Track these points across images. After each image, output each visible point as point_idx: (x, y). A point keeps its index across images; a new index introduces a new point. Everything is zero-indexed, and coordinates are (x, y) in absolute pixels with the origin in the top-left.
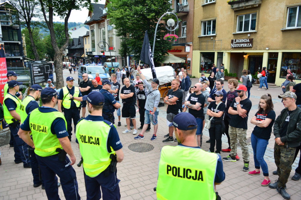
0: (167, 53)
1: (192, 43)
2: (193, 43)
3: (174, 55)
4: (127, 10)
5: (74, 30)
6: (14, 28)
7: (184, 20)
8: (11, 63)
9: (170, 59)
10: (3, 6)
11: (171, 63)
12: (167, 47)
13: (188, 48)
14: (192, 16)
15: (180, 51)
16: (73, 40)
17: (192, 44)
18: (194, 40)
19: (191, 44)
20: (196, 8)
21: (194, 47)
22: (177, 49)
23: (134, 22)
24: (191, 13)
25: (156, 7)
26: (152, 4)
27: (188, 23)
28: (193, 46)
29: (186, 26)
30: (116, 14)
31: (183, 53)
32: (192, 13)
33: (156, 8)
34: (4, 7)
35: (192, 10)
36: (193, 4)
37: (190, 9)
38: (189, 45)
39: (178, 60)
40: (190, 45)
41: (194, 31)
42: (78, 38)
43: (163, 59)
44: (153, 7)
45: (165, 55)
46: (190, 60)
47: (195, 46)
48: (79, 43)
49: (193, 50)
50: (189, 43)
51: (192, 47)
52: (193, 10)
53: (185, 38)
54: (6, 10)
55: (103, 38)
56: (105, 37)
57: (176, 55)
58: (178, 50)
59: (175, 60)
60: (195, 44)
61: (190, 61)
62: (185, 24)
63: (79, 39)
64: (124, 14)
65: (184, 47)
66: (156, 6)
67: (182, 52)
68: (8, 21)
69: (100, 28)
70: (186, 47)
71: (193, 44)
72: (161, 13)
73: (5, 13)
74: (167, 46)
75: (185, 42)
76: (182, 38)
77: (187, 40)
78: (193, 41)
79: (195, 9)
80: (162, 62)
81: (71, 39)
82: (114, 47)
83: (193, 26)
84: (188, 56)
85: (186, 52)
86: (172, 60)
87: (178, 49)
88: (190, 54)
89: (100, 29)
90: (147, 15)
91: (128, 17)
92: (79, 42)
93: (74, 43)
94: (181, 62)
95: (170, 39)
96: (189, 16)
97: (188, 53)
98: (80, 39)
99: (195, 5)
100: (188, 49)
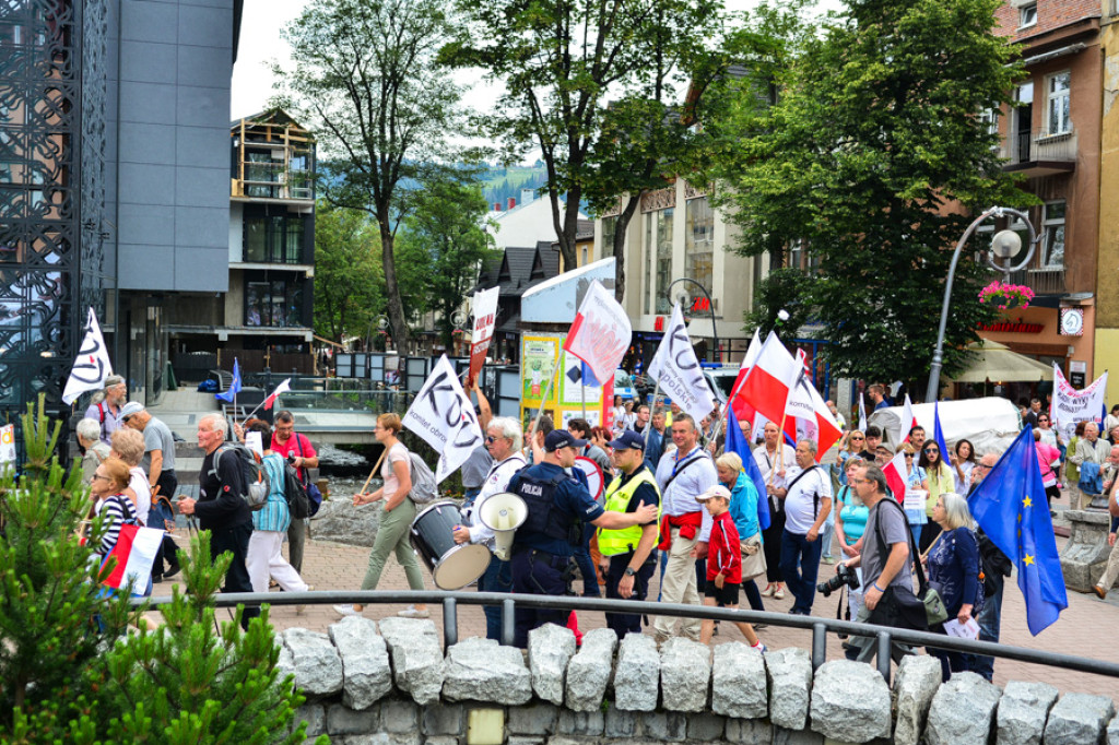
0: (977, 339)
1: (1091, 295)
2: (1095, 296)
3: (1007, 344)
4: (814, 165)
5: (505, 209)
6: (294, 211)
7: (1052, 196)
8: (268, 357)
9: (987, 364)
10: (260, 123)
11: (991, 380)
12: (975, 313)
13: (1073, 319)
14: (1093, 180)
15: (1037, 328)
16: (505, 256)
17: (1091, 302)
18: (1099, 284)
19: (1086, 298)
20: (1111, 147)
21: (1100, 314)
22: (1020, 319)
23: (841, 213)
24: (1087, 168)
25: (935, 157)
26: (916, 142)
27: (1071, 209)
28: (1096, 307)
29: (1061, 221)
30: (765, 179)
31: (1047, 338)
32: (1093, 170)
33: (932, 160)
34: (264, 129)
35: (1091, 154)
36: (1097, 129)
37: (1079, 152)
38: (1076, 305)
39: (1026, 369)
40: (1082, 303)
41: (1101, 245)
42: (534, 246)
43: (957, 364)
44: (921, 153)
45: (964, 344)
46: (1083, 370)
47: (1106, 310)
48: (537, 271)
49: (1096, 326)
50: (1077, 296)
51: (1091, 312)
52: (1094, 154)
53: (1058, 273)
54: (269, 138)
55: (658, 255)
56: (668, 251)
57: (1015, 348)
58: (1027, 325)
59: (1010, 368)
60: (1106, 299)
61: (1082, 375)
62: (1061, 211)
63: (537, 250)
64: (801, 182)
65: (1056, 311)
66: (934, 152)
67: (1043, 332)
68: (274, 183)
69: (648, 210)
70: (1063, 311)
71: (1096, 301)
72: (955, 177)
73: (268, 152)
74: (977, 310)
75: (1060, 291)
76: (1047, 273)
77: (1068, 281)
78: (1096, 287)
79: (1104, 152)
80: (951, 377)
81: (496, 252)
82: (713, 297)
83: (1098, 224)
84: (1071, 350)
85: (1063, 333)
86: (999, 369)
87: (1025, 321)
88: (1085, 344)
89: (649, 214)
90: (894, 185)
91: (817, 195)
92: (534, 267)
93: (508, 270)
94: (1038, 379)
95: (1004, 303)
96: (1077, 177)
97: (1075, 338)
98: (542, 256)
99: (1104, 136)
100: (1072, 322)
